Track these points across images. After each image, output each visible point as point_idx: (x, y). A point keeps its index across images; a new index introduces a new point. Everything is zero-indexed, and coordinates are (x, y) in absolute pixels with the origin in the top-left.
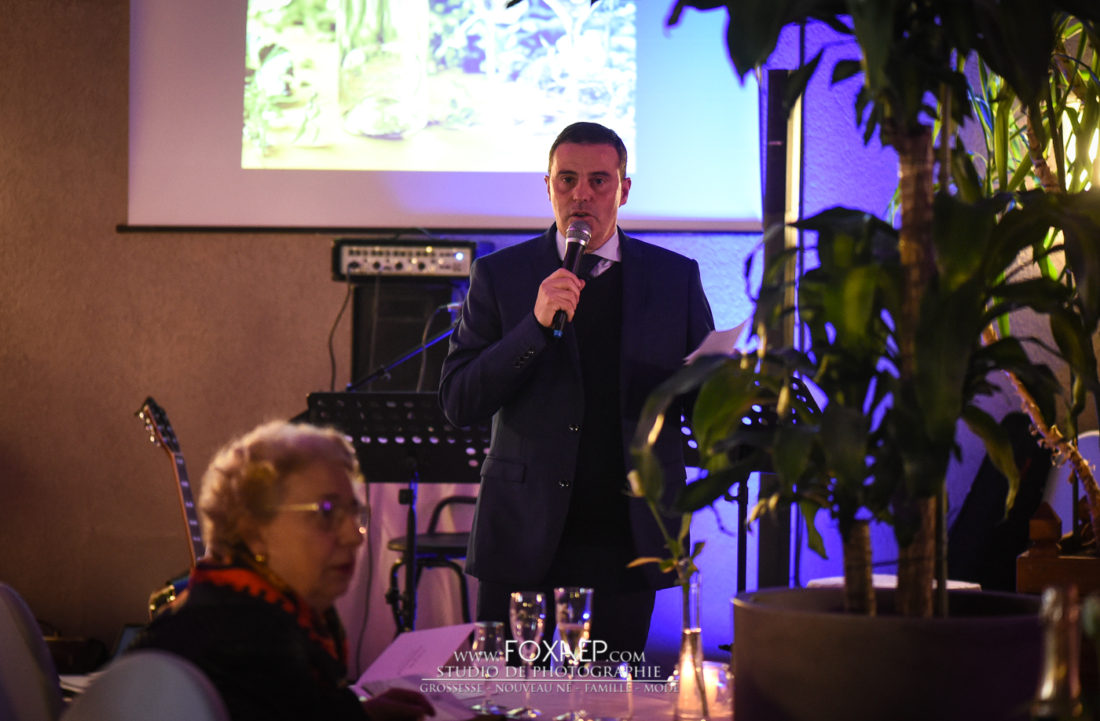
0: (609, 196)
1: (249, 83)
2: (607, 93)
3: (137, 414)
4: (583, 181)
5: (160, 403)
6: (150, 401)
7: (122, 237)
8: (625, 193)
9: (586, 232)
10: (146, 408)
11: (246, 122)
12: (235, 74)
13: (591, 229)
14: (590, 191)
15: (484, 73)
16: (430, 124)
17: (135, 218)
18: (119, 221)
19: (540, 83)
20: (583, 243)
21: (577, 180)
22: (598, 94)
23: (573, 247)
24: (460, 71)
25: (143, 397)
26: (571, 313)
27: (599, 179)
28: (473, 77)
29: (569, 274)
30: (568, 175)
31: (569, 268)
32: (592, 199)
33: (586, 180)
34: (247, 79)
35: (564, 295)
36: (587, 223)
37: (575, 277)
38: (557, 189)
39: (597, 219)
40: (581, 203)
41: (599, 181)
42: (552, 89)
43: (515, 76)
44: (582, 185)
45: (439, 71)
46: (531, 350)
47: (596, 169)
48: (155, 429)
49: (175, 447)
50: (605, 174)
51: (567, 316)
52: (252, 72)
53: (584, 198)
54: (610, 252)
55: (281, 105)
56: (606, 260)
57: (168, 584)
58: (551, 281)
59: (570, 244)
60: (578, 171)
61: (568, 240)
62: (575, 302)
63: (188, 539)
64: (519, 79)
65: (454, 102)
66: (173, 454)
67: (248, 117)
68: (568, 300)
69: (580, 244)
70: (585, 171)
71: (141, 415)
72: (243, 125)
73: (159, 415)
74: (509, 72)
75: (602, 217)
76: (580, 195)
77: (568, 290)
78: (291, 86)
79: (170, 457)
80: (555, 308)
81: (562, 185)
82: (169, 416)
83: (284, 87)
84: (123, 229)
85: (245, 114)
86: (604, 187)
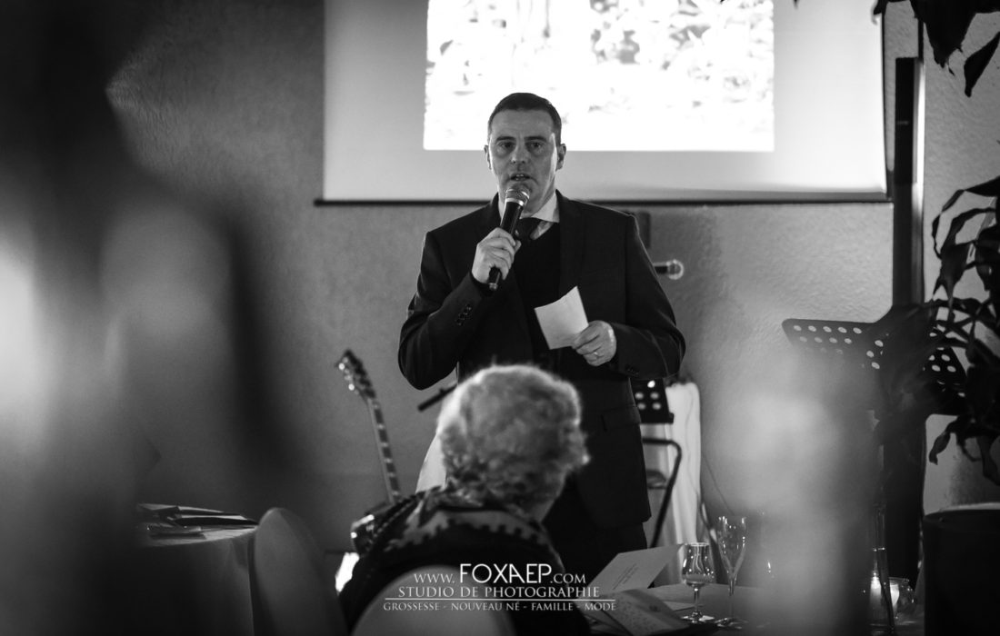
0: (545, 159)
1: (430, 74)
2: (748, 80)
3: (337, 365)
4: (520, 145)
5: (358, 355)
6: (349, 354)
7: (318, 210)
8: (561, 157)
9: (525, 194)
10: (346, 360)
11: (428, 108)
12: (418, 65)
13: (531, 190)
14: (527, 154)
15: (639, 64)
16: (591, 109)
17: (330, 194)
18: (316, 196)
19: (689, 73)
20: (521, 203)
21: (515, 144)
22: (739, 81)
23: (512, 207)
24: (617, 62)
25: (340, 351)
26: (505, 271)
27: (535, 143)
28: (629, 67)
29: (505, 234)
30: (506, 141)
31: (507, 228)
32: (530, 161)
33: (523, 143)
34: (429, 70)
35: (500, 254)
36: (525, 185)
37: (510, 237)
38: (496, 154)
39: (535, 181)
40: (520, 165)
41: (536, 145)
42: (699, 77)
43: (666, 65)
44: (519, 149)
45: (599, 62)
46: (469, 306)
47: (533, 134)
48: (354, 379)
49: (370, 393)
50: (540, 138)
51: (501, 274)
52: (432, 65)
53: (522, 160)
54: (548, 213)
55: (460, 93)
56: (546, 222)
57: (367, 514)
58: (488, 241)
59: (509, 204)
60: (515, 136)
61: (507, 201)
62: (510, 261)
63: (383, 476)
64: (669, 68)
65: (612, 90)
66: (370, 401)
67: (429, 104)
68: (503, 259)
69: (518, 205)
70: (522, 136)
71: (342, 367)
72: (424, 111)
73: (357, 366)
74: (662, 62)
75: (540, 179)
76: (518, 156)
77: (503, 249)
78: (467, 77)
79: (367, 403)
80: (490, 265)
81: (500, 150)
82: (367, 367)
83: (462, 77)
84: (320, 203)
85: (427, 101)
86: (540, 150)
